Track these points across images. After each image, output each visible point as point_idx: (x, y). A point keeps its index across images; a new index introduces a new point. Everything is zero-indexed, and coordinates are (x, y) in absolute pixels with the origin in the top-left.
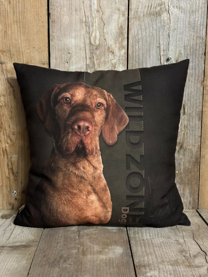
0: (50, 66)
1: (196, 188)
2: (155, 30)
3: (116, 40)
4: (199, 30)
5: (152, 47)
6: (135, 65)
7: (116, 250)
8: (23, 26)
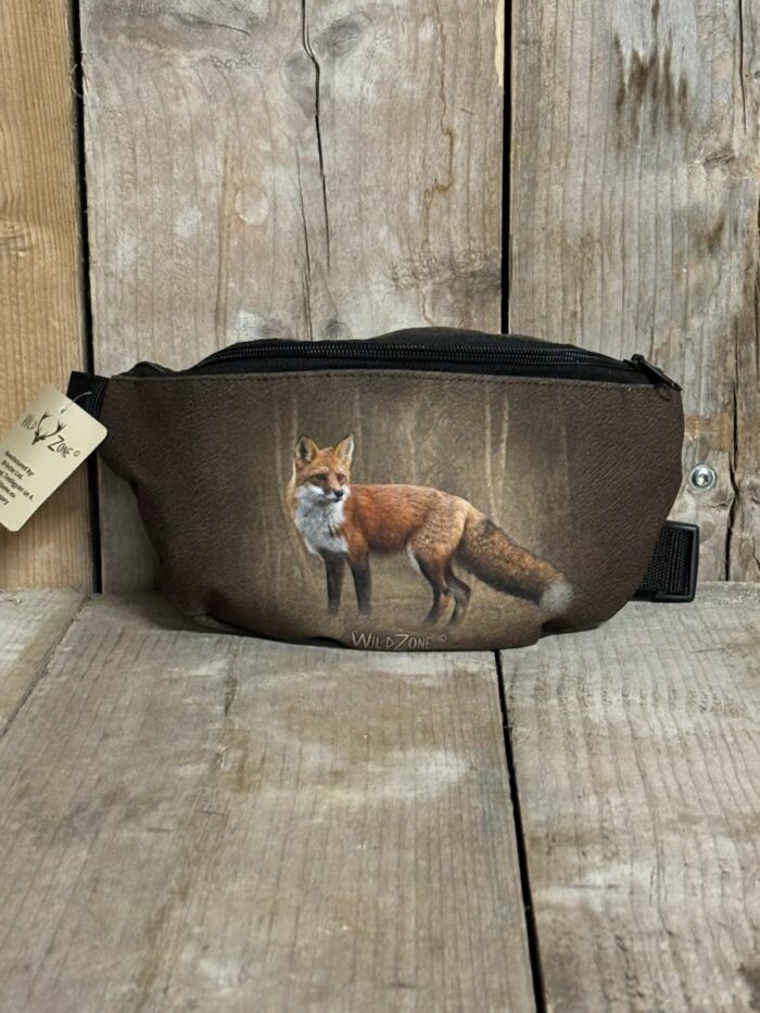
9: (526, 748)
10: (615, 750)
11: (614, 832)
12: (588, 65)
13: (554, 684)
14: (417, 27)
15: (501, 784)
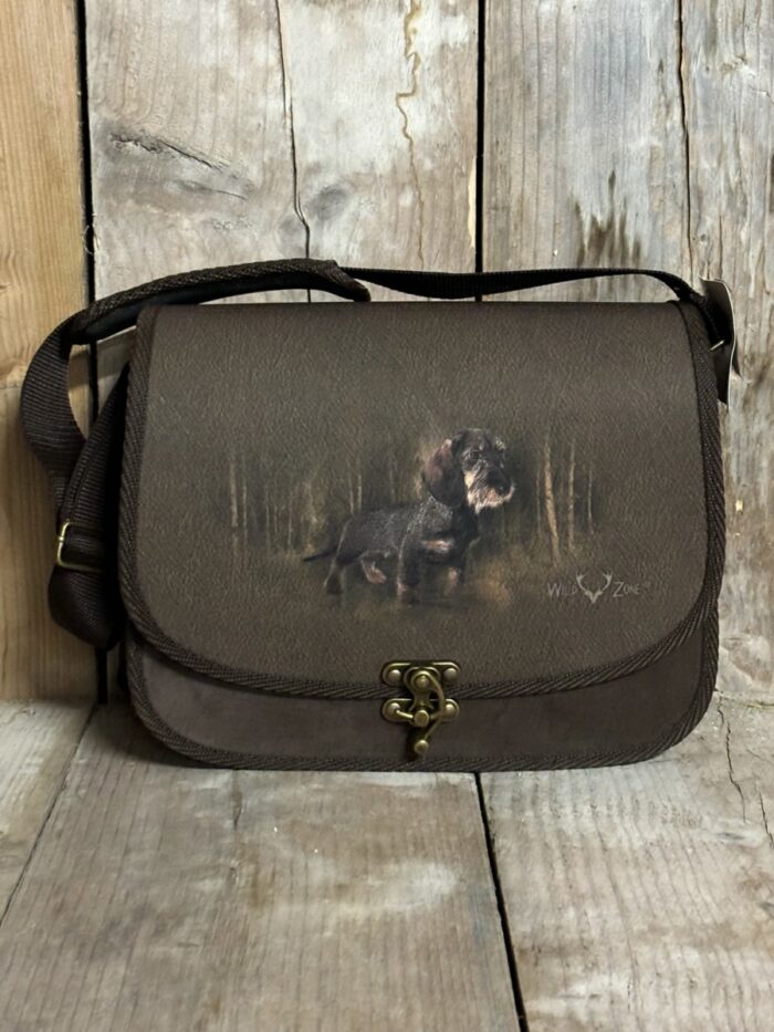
7: (422, 877)
9: (508, 860)
10: (588, 862)
11: (592, 943)
12: (552, 227)
13: (528, 794)
14: (398, 194)
15: (488, 895)
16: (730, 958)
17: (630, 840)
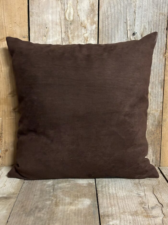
0: (29, 40)
1: (158, 148)
2: (123, 8)
3: (88, 16)
4: (161, 8)
5: (120, 22)
6: (105, 38)
7: (85, 201)
8: (6, 3)
9: (100, 198)
10: (114, 198)
11: (113, 214)
13: (104, 185)
16: (137, 218)
17: (121, 194)
